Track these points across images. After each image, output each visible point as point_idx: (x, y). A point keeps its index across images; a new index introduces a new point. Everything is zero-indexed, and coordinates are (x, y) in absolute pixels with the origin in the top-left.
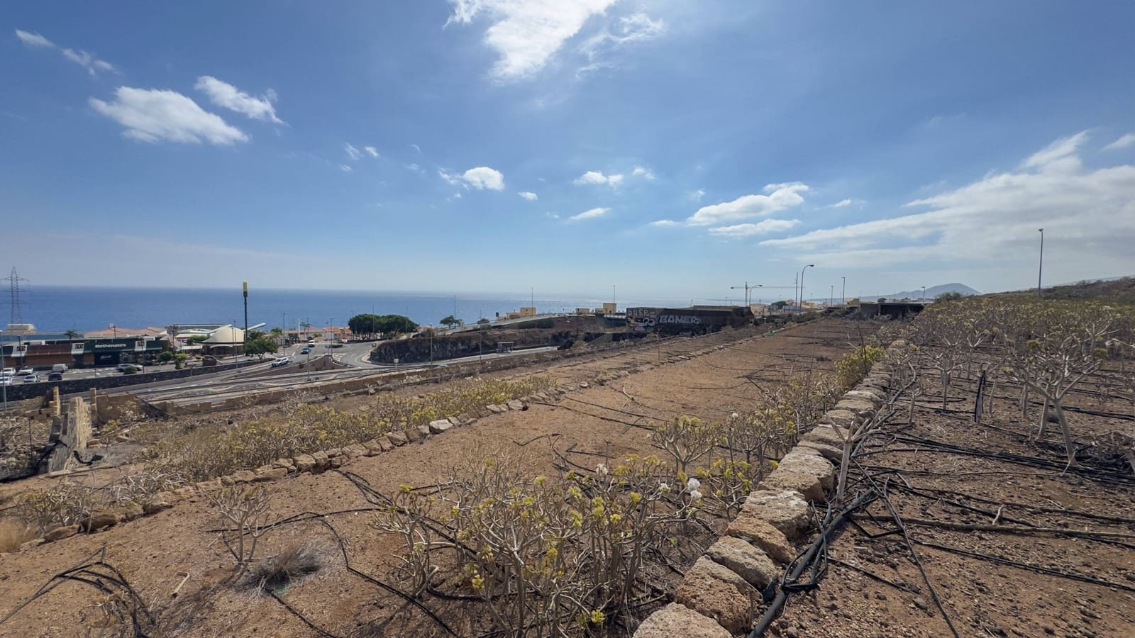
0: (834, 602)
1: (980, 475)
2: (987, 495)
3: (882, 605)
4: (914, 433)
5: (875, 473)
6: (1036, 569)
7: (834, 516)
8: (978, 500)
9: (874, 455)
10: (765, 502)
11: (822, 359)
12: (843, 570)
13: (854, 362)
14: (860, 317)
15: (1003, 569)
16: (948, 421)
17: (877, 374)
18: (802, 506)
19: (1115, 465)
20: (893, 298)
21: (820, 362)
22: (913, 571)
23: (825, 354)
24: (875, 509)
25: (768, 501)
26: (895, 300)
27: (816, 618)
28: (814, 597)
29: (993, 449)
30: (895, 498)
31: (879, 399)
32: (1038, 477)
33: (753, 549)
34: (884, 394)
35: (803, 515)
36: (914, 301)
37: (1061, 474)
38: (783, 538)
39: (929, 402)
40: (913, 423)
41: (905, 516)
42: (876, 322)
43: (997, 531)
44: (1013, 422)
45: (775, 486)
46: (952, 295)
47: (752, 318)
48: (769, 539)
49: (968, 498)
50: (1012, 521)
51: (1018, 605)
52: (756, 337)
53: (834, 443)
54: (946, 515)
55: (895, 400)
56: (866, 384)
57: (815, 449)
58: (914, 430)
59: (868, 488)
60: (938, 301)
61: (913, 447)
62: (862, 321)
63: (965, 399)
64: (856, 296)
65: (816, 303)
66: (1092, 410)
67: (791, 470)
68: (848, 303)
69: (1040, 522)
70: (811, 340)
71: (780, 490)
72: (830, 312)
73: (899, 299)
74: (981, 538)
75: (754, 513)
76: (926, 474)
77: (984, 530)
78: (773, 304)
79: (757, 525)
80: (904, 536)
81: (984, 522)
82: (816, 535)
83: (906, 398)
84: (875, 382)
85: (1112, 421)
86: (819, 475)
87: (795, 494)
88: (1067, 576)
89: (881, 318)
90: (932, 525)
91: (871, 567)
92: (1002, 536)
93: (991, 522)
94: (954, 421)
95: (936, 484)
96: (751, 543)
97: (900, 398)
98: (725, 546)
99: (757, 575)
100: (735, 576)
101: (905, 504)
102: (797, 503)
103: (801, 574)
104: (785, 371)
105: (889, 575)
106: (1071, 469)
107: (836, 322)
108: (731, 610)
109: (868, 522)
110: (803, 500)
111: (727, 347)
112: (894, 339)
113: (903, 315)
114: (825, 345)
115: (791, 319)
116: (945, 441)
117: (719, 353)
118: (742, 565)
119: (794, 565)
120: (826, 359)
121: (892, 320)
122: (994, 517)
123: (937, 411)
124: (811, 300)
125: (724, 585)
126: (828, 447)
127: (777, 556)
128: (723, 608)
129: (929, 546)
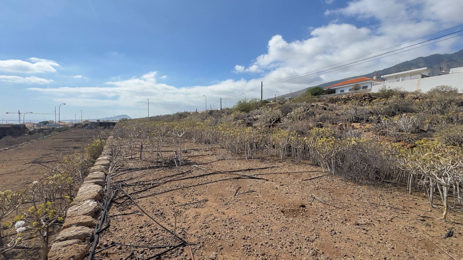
0: (116, 228)
1: (145, 174)
2: (148, 179)
3: (130, 220)
4: (125, 167)
5: (116, 184)
6: (162, 193)
7: (107, 202)
8: (146, 181)
9: (114, 178)
10: (77, 209)
11: (76, 148)
12: (115, 217)
13: (94, 147)
14: (91, 128)
15: (156, 196)
16: (134, 161)
17: (106, 150)
18: (95, 204)
19: (171, 163)
20: (103, 120)
21: (75, 149)
22: (136, 207)
23: (77, 145)
24: (120, 194)
25: (79, 208)
26: (104, 121)
27: (111, 235)
28: (109, 230)
29: (146, 167)
30: (125, 189)
31: (110, 159)
32: (158, 171)
33: (79, 228)
34: (111, 156)
35: (96, 207)
36: (111, 121)
37: (162, 168)
38: (91, 218)
39: (126, 156)
40: (124, 165)
41: (129, 193)
42: (98, 130)
43: (152, 187)
44: (149, 158)
45: (79, 202)
46: (124, 119)
47: (26, 130)
48: (85, 221)
49: (144, 182)
50: (155, 184)
51: (160, 203)
52: (33, 140)
53: (99, 178)
54: (140, 188)
55: (115, 158)
56: (104, 154)
57: (92, 182)
58: (124, 167)
59: (115, 190)
60: (120, 121)
61: (125, 172)
62: (92, 130)
63: (136, 154)
64: (87, 119)
65: (67, 122)
66: (165, 151)
67: (84, 193)
68: (83, 122)
69: (160, 181)
70: (68, 140)
71: (82, 202)
72: (76, 126)
73: (105, 120)
74: (149, 191)
75: (74, 215)
76: (131, 179)
77: (149, 189)
78: (40, 123)
79: (78, 218)
80: (131, 199)
81: (149, 186)
82: (102, 212)
83: (119, 157)
84: (107, 153)
85: (169, 153)
86: (97, 191)
87: (90, 201)
88: (168, 192)
89: (100, 128)
90: (137, 193)
91: (124, 212)
92: (154, 188)
93: (150, 186)
94: (135, 161)
95: (135, 181)
96: (77, 226)
97: (117, 157)
98: (66, 233)
99: (85, 235)
100: (75, 241)
101: (128, 190)
102: (92, 204)
103: (101, 226)
104: (57, 156)
105: (129, 211)
106: (164, 166)
107: (80, 130)
108: (79, 252)
109: (119, 200)
110: (94, 202)
111: (11, 148)
112: (109, 136)
113: (109, 127)
114: (76, 141)
115: (54, 130)
116: (134, 167)
117: (5, 152)
118: (77, 235)
119: (98, 225)
120: (78, 147)
121: (104, 128)
122: (151, 184)
123: (130, 159)
124: (64, 121)
125: (71, 246)
126: (97, 180)
127: (90, 225)
128: (75, 253)
129: (138, 199)
